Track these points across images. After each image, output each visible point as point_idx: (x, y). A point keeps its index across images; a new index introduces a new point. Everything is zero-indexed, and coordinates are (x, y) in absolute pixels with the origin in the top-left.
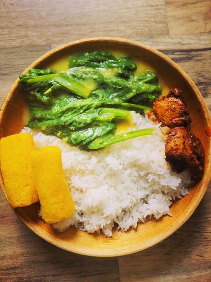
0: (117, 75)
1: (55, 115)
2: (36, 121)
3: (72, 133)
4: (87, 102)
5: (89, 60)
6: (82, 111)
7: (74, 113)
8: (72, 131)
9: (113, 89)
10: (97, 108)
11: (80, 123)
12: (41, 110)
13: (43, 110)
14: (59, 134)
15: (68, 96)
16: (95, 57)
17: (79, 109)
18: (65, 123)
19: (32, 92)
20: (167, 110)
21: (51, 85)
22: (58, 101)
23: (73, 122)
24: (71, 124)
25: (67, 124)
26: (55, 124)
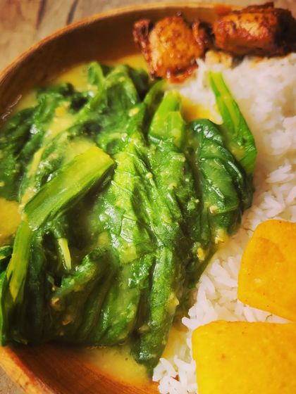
0: (72, 110)
1: (142, 253)
2: (143, 329)
3: (205, 210)
4: (125, 160)
5: (15, 154)
6: (149, 175)
7: (148, 194)
8: (200, 206)
9: (104, 116)
10: (147, 142)
11: (182, 183)
12: (115, 299)
13: (117, 292)
14: (201, 255)
15: (96, 207)
16: (13, 142)
17: (142, 180)
18: (174, 219)
19: (55, 300)
20: (174, 46)
21: (49, 240)
22: (103, 238)
23: (177, 199)
24: (181, 205)
25: (178, 215)
26: (170, 255)
